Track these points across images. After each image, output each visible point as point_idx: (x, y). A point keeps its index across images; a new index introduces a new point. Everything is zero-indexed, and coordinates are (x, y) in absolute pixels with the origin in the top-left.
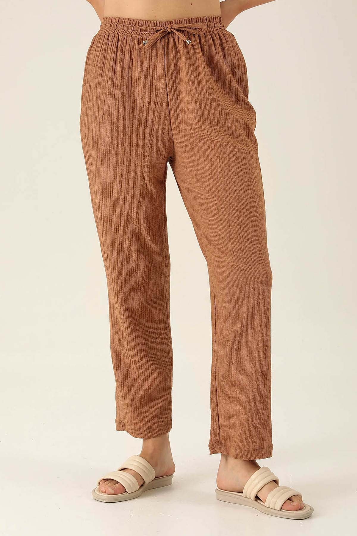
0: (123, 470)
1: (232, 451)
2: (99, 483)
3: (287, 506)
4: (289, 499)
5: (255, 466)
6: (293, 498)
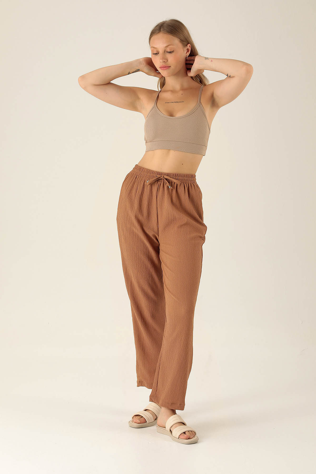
0: (146, 410)
1: (160, 402)
2: (133, 418)
3: (181, 437)
4: (184, 433)
5: (174, 412)
6: (186, 433)
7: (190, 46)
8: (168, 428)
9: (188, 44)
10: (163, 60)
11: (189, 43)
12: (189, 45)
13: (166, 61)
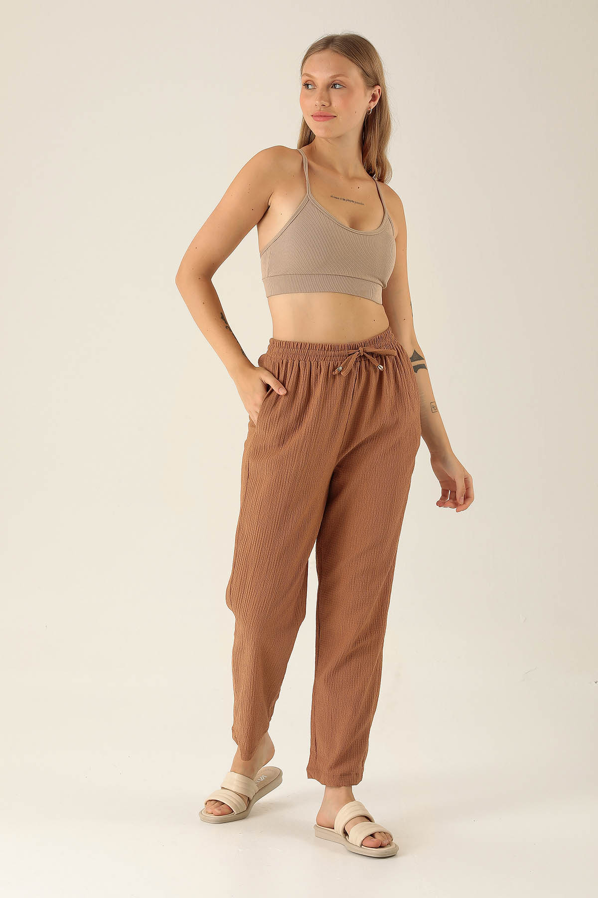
3: (367, 843)
7: (379, 90)
8: (339, 828)
9: (376, 85)
10: (322, 101)
11: (378, 85)
12: (378, 87)
13: (327, 104)
